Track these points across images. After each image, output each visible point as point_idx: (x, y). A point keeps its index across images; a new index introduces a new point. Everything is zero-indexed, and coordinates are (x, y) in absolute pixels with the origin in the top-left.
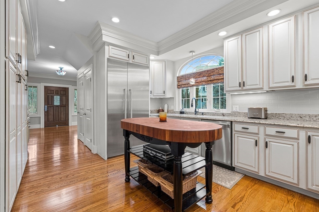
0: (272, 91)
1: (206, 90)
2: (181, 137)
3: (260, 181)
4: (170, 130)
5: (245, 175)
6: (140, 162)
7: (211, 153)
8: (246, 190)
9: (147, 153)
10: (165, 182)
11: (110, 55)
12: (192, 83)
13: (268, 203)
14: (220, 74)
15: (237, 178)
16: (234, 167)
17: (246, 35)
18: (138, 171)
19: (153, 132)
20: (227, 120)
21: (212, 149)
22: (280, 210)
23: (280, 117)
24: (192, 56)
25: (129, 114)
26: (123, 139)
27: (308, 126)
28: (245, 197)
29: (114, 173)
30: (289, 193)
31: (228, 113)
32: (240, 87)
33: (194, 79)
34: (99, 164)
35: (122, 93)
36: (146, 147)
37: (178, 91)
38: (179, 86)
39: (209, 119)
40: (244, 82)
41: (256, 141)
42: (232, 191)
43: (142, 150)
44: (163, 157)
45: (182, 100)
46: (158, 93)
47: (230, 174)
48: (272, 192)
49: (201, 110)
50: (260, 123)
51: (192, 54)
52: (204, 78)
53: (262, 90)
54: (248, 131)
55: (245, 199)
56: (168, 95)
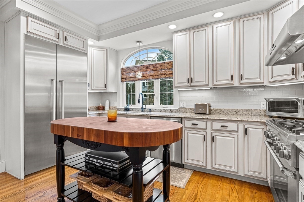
0: (215, 89)
1: (146, 86)
2: (144, 141)
3: (207, 174)
4: (129, 133)
5: (194, 171)
6: (80, 176)
7: (169, 154)
8: (198, 186)
9: (92, 164)
10: (118, 197)
11: (29, 30)
12: (139, 77)
13: (218, 195)
14: (168, 69)
15: (188, 174)
16: (184, 164)
17: (194, 32)
18: (76, 188)
19: (105, 136)
20: (178, 117)
21: (169, 149)
22: (228, 200)
23: (221, 112)
24: (139, 47)
25: (59, 113)
26: (54, 148)
27: (245, 120)
28: (199, 194)
29: (37, 196)
30: (231, 182)
31: (176, 110)
32: (188, 83)
33: (141, 72)
34: (10, 188)
35: (49, 85)
36: (89, 156)
37: (122, 84)
38: (123, 80)
39: (159, 116)
40: (192, 78)
41: (204, 136)
42: (186, 190)
43: (83, 160)
44: (115, 165)
45: (127, 96)
46: (98, 86)
47: (181, 171)
48: (218, 184)
49: (148, 107)
50: (208, 119)
51: (139, 44)
52: (152, 72)
53: (207, 87)
54: (198, 127)
55: (199, 196)
56: (111, 89)
